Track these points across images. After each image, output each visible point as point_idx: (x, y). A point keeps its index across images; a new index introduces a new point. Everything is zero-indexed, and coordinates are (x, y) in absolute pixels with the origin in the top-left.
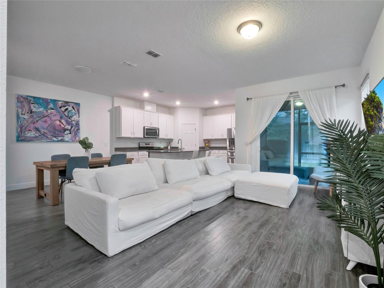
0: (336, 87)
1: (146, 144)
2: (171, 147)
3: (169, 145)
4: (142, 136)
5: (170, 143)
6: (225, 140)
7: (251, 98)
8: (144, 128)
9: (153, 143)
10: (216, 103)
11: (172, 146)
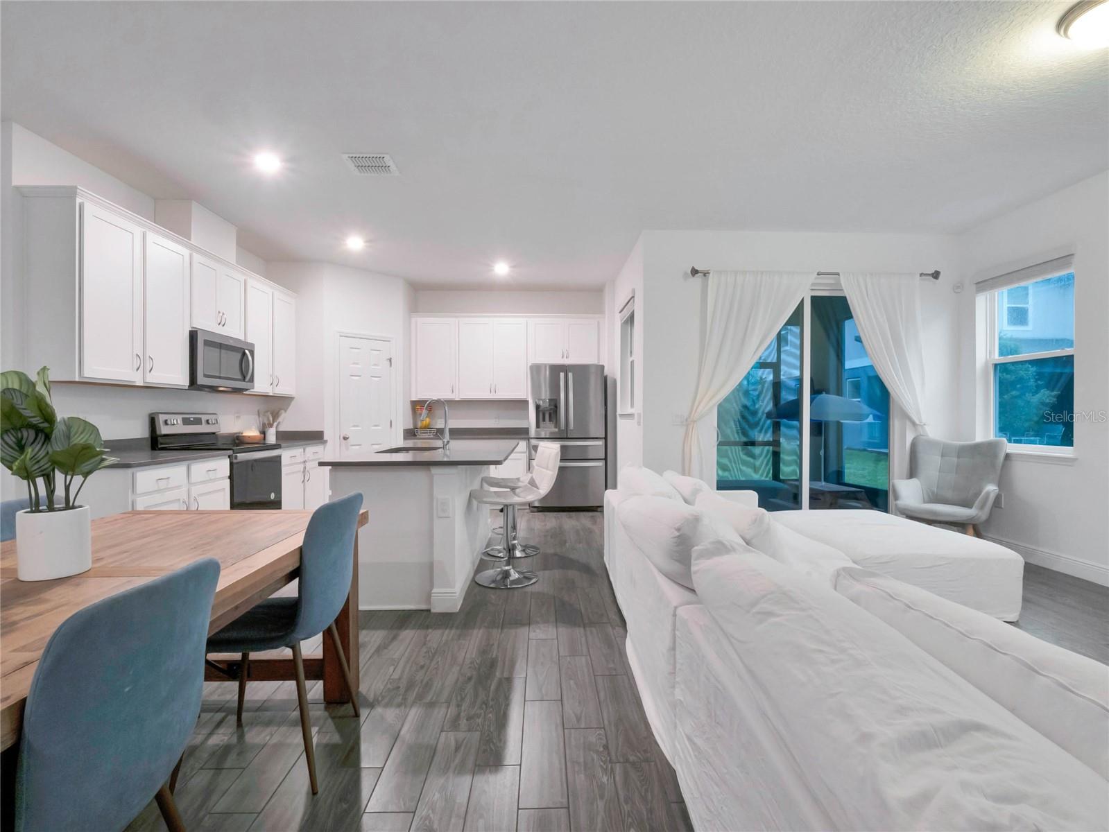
1: (186, 422)
2: (278, 433)
3: (271, 425)
4: (183, 380)
5: (276, 415)
6: (522, 404)
8: (193, 336)
9: (214, 417)
10: (501, 269)
11: (282, 429)
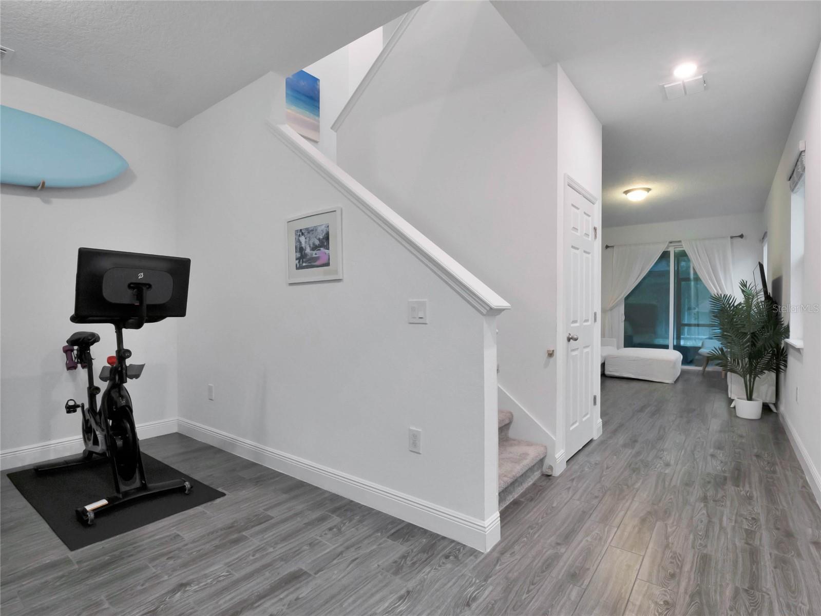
0: (732, 237)
7: (613, 247)
